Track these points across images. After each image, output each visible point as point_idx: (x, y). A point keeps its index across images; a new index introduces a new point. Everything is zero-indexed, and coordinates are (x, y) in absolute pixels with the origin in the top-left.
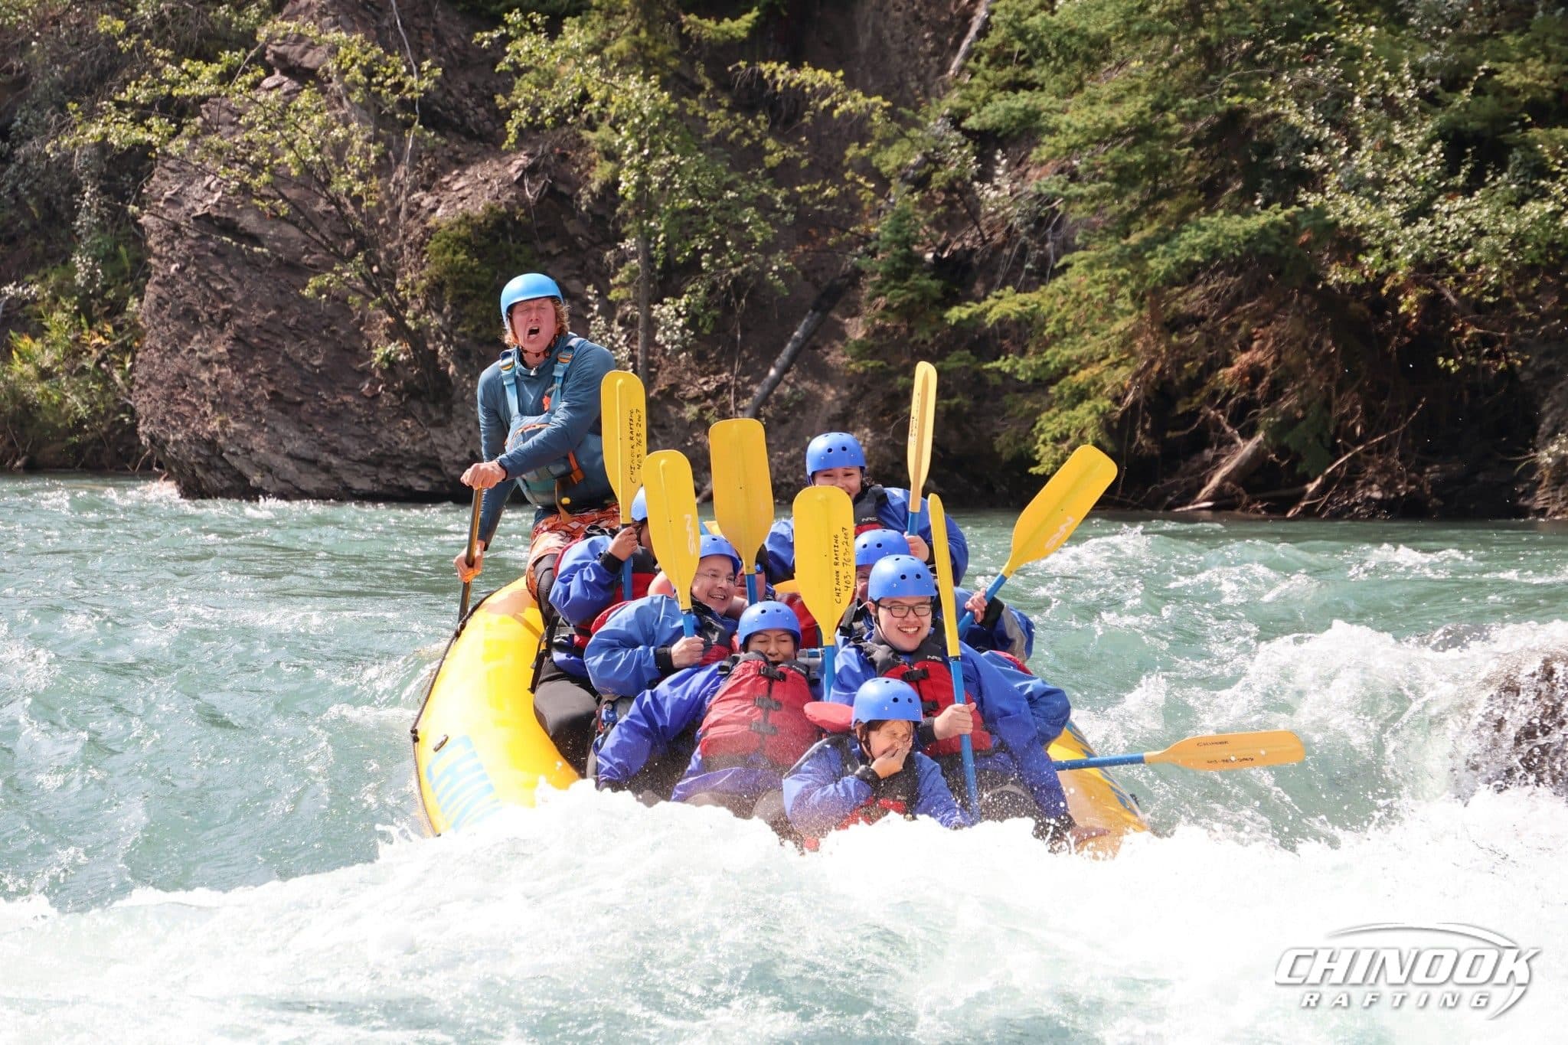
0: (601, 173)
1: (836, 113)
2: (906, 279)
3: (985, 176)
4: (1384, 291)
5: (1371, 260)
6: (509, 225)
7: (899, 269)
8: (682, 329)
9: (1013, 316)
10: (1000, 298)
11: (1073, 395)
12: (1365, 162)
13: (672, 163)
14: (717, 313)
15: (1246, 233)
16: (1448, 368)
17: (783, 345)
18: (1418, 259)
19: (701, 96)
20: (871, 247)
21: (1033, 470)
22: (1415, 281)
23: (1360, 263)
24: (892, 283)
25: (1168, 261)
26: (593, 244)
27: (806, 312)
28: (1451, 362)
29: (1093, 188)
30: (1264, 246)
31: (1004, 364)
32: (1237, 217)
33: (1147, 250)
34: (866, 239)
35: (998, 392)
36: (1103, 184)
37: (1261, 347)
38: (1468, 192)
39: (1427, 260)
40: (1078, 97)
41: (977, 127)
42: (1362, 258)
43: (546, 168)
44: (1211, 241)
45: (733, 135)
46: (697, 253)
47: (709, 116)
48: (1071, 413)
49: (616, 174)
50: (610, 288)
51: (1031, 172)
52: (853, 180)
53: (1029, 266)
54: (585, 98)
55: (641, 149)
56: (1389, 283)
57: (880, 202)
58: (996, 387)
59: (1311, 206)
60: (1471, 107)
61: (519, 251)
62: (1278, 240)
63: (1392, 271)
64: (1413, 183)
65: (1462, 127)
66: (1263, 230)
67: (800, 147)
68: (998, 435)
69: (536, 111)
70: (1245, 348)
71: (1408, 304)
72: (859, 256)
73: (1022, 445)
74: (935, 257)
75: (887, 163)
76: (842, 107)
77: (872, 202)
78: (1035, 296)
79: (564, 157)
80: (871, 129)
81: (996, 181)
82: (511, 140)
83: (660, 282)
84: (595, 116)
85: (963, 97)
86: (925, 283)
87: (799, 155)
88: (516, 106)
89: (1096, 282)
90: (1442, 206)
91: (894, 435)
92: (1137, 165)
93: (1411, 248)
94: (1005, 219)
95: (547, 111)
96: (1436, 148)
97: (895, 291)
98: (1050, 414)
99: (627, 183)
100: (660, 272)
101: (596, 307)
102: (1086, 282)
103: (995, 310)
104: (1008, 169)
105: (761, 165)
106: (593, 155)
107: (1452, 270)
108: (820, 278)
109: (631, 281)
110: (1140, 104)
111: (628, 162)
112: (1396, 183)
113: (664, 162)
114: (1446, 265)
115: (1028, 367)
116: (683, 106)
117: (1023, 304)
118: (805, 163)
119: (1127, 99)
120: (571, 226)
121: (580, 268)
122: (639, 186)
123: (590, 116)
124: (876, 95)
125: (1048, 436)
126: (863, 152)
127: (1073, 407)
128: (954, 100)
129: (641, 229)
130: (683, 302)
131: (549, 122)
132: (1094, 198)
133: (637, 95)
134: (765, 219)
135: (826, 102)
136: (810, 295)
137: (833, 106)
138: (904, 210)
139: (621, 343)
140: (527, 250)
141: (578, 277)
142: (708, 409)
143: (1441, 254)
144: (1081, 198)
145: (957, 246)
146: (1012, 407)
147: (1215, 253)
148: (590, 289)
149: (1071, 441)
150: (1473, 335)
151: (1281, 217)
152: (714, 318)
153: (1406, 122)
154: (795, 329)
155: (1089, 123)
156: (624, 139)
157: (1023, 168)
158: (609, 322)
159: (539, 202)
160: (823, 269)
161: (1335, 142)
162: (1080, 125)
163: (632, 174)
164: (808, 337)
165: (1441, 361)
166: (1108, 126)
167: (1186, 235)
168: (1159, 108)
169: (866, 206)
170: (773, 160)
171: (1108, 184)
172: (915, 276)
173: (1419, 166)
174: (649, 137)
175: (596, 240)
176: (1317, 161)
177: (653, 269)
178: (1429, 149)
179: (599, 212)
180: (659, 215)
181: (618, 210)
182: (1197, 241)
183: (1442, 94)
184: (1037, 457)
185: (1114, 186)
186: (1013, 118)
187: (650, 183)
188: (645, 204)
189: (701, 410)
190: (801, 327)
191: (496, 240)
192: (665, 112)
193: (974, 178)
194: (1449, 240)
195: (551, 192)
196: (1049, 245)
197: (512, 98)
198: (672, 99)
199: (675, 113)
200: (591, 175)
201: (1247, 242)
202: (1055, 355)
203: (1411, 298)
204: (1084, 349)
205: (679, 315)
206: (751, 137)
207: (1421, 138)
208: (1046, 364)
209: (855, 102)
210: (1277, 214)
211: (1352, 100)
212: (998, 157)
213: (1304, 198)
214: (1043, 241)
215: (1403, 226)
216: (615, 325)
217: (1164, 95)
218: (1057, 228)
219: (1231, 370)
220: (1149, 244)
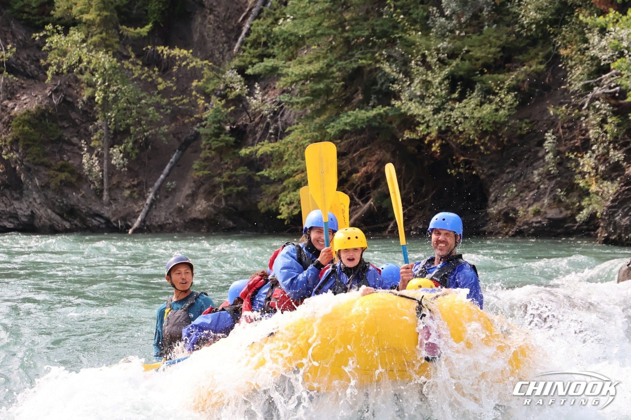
0: (86, 93)
1: (188, 67)
2: (219, 137)
3: (251, 94)
4: (426, 142)
5: (421, 129)
6: (46, 114)
7: (216, 133)
8: (123, 158)
9: (269, 153)
10: (263, 145)
11: (294, 186)
12: (416, 88)
13: (119, 88)
14: (137, 151)
15: (367, 118)
16: (451, 174)
17: (166, 165)
18: (440, 128)
19: (131, 60)
20: (203, 123)
21: (279, 217)
22: (438, 137)
23: (417, 131)
24: (214, 138)
25: (335, 130)
26: (83, 123)
27: (175, 151)
28: (453, 171)
29: (303, 99)
30: (374, 123)
31: (265, 173)
32: (363, 111)
33: (326, 125)
34: (200, 120)
35: (258, 184)
36: (307, 97)
37: (371, 165)
38: (460, 100)
39: (443, 129)
40: (294, 61)
41: (252, 74)
42: (417, 128)
43: (62, 90)
44: (352, 121)
45: (143, 77)
46: (128, 126)
47: (134, 68)
48: (295, 193)
49: (94, 92)
50: (91, 141)
51: (270, 92)
52: (195, 96)
53: (271, 131)
54: (80, 61)
55: (104, 83)
56: (428, 138)
57: (206, 104)
58: (257, 182)
59: (396, 106)
60: (460, 65)
61: (51, 126)
62: (379, 120)
63: (428, 134)
64: (437, 97)
65: (456, 74)
66: (375, 117)
67: (172, 82)
68: (259, 202)
69: (59, 66)
70: (365, 165)
71: (435, 148)
72: (198, 128)
73: (270, 207)
74: (231, 128)
75: (208, 88)
76: (191, 65)
77: (203, 104)
78: (277, 144)
79: (69, 86)
80: (203, 74)
81: (256, 96)
82: (49, 79)
83: (113, 139)
84: (83, 69)
85: (240, 61)
86: (227, 138)
87: (172, 85)
88: (50, 65)
89: (305, 139)
90: (448, 106)
91: (215, 202)
92: (320, 89)
93: (437, 124)
94: (260, 112)
95: (64, 67)
96: (446, 82)
97: (215, 142)
98: (284, 193)
99: (99, 97)
100: (113, 134)
101: (86, 149)
102: (301, 138)
103: (261, 150)
104: (260, 91)
105: (157, 89)
106: (83, 85)
107: (453, 133)
108: (180, 136)
109: (100, 139)
110: (321, 64)
111: (99, 88)
112: (429, 97)
113: (115, 88)
114: (451, 131)
115: (276, 174)
116: (123, 64)
117: (272, 148)
118: (175, 88)
119: (314, 62)
120: (73, 115)
121: (78, 132)
122: (104, 99)
123: (81, 69)
124: (206, 59)
125: (284, 203)
126: (200, 84)
127: (295, 191)
128: (236, 62)
129: (105, 116)
130: (123, 147)
131: (65, 71)
132: (303, 103)
133: (103, 60)
134: (157, 112)
135: (184, 63)
136: (177, 144)
137: (188, 64)
138: (218, 108)
139: (96, 164)
140: (55, 125)
141: (76, 136)
142: (134, 192)
143: (448, 127)
144: (298, 103)
145: (240, 123)
146: (264, 190)
147: (355, 126)
148: (83, 141)
149: (294, 205)
150: (463, 160)
151: (382, 111)
152: (136, 154)
153: (433, 71)
154: (171, 158)
155: (301, 72)
156: (97, 78)
157: (266, 90)
158: (91, 156)
159: (59, 105)
160: (181, 133)
161: (404, 80)
162: (297, 73)
163: (101, 93)
164: (177, 161)
165: (449, 171)
166: (308, 73)
167: (343, 119)
168: (329, 66)
169: (200, 106)
170: (160, 87)
171: (308, 97)
172: (222, 136)
173: (439, 90)
174: (107, 78)
175: (84, 121)
176: (396, 87)
177: (109, 133)
178: (443, 83)
179: (85, 109)
180: (112, 110)
181: (95, 108)
182: (348, 121)
183: (447, 60)
184: (280, 212)
185: (311, 98)
186: (267, 70)
187: (108, 97)
188: (106, 105)
189: (131, 192)
190: (174, 157)
191: (41, 121)
192: (115, 67)
193: (247, 95)
194: (452, 120)
195: (64, 100)
196: (279, 123)
197: (48, 61)
198: (118, 62)
199: (119, 68)
200: (83, 94)
201: (368, 121)
202: (287, 169)
203: (437, 145)
204: (299, 167)
205: (121, 152)
206: (152, 77)
207: (440, 78)
208: (283, 172)
209: (197, 63)
210: (380, 110)
211: (410, 62)
212: (256, 86)
213: (393, 102)
214: (276, 121)
215: (434, 114)
216: (94, 156)
217: (331, 61)
218: (282, 115)
219: (359, 175)
220: (327, 122)
